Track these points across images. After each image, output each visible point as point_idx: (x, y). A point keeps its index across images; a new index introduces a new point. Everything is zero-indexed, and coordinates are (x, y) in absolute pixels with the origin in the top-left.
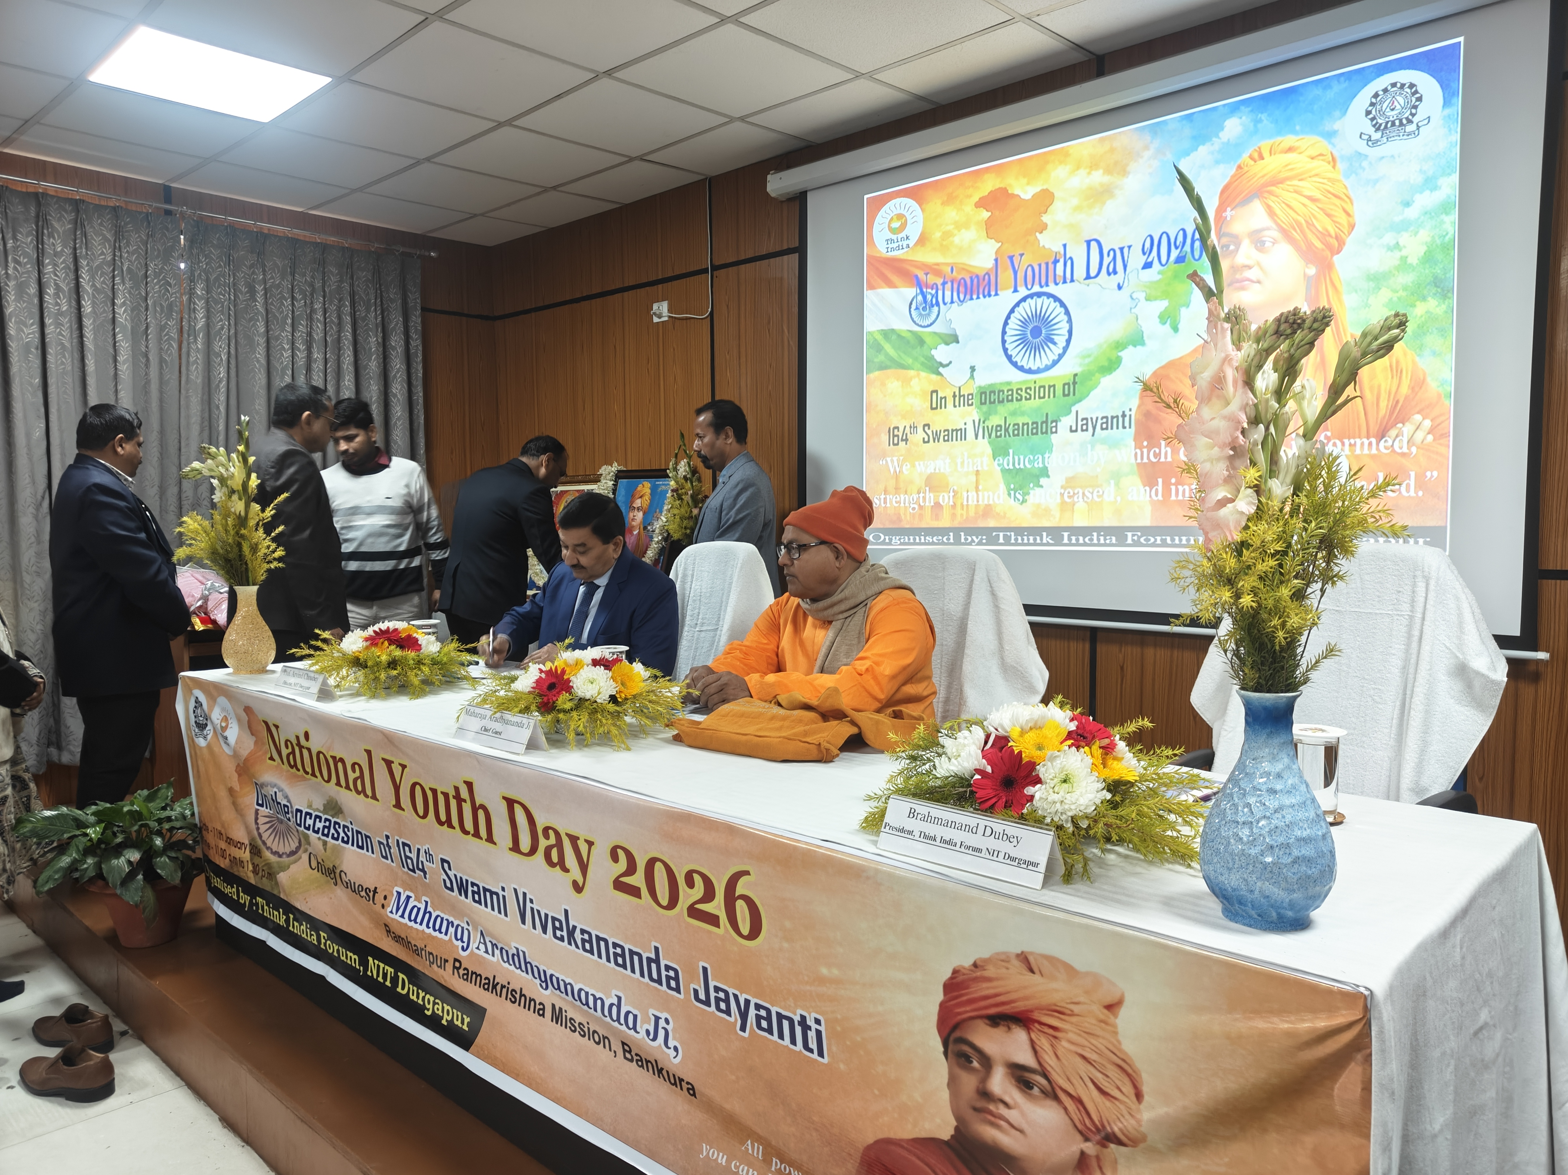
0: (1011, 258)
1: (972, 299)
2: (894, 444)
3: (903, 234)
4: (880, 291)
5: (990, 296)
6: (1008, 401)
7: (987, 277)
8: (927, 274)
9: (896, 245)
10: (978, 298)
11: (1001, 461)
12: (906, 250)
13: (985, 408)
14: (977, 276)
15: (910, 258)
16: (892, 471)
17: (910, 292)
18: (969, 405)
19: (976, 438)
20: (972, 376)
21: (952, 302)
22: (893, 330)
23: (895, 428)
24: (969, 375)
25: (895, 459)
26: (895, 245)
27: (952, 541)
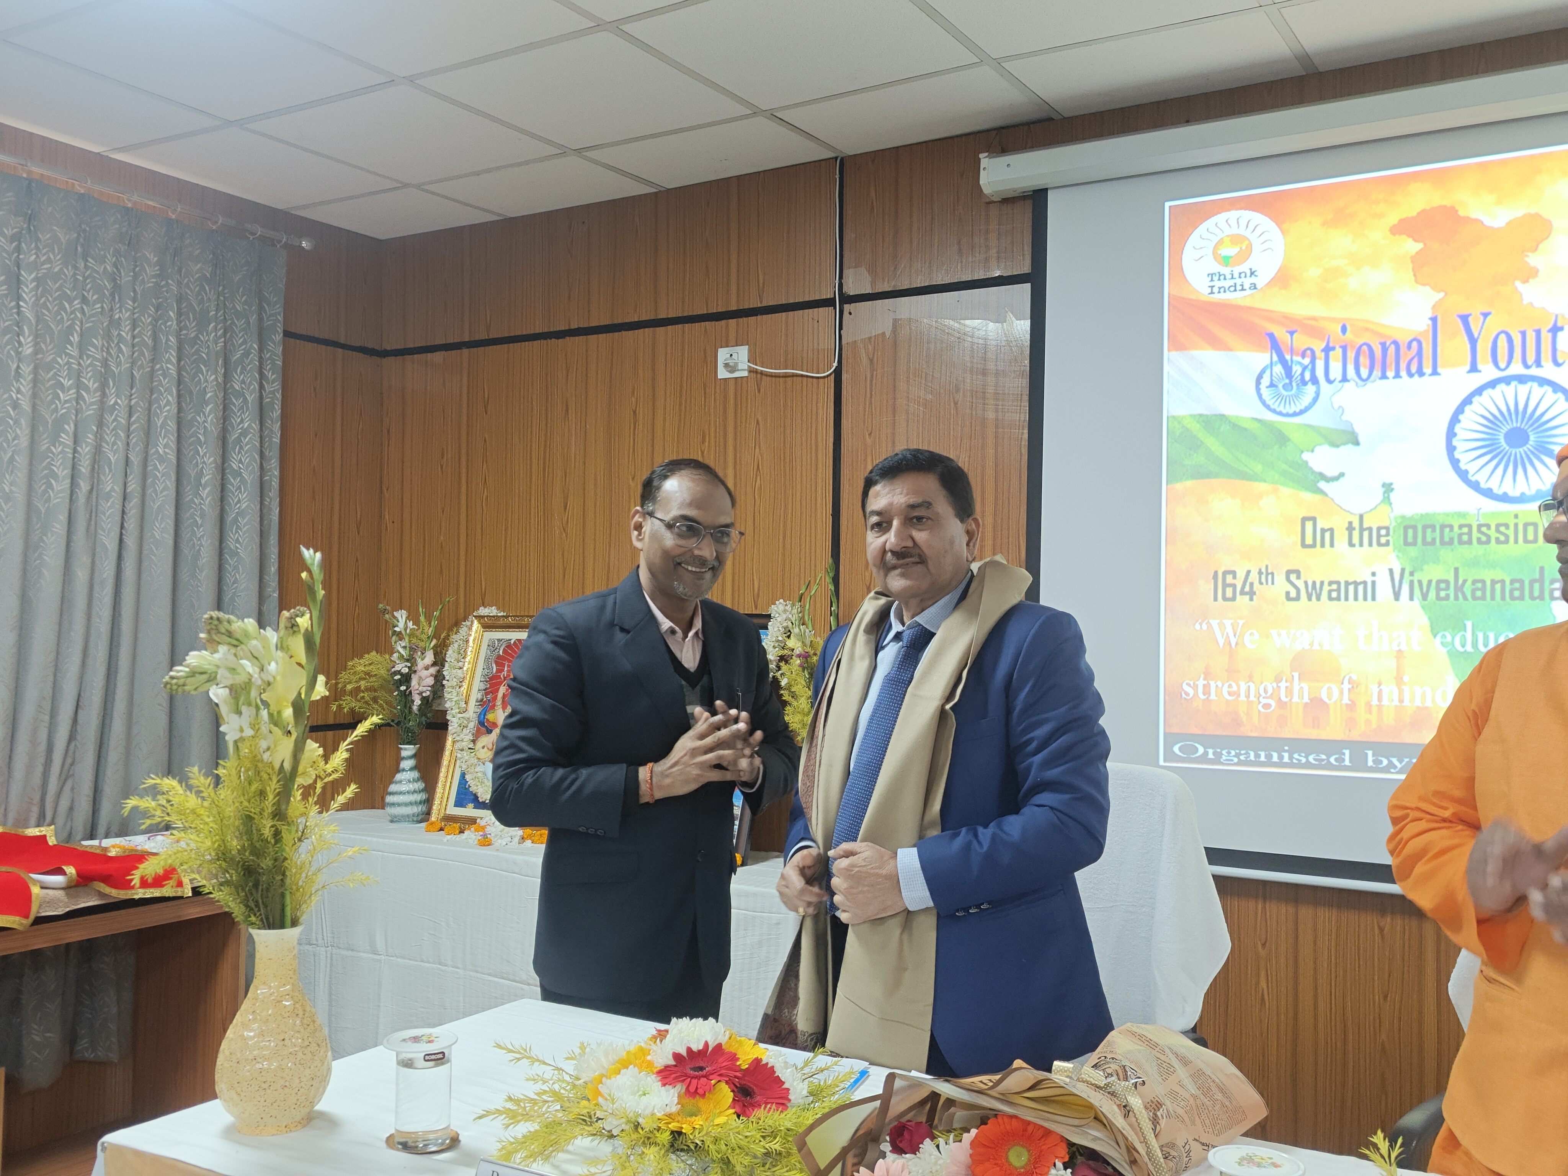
0: (1465, 319)
1: (1384, 376)
2: (1225, 598)
3: (1245, 267)
4: (1195, 353)
5: (1421, 374)
6: (1461, 542)
7: (1415, 344)
8: (1292, 333)
9: (1232, 282)
10: (1397, 375)
11: (1449, 638)
12: (1248, 292)
13: (1413, 551)
14: (1395, 343)
15: (1257, 305)
16: (1221, 641)
17: (1262, 358)
18: (1379, 544)
19: (1397, 596)
20: (1387, 499)
21: (1345, 379)
22: (1222, 417)
23: (1225, 573)
24: (1381, 498)
25: (1228, 623)
26: (1227, 283)
27: (1347, 763)
